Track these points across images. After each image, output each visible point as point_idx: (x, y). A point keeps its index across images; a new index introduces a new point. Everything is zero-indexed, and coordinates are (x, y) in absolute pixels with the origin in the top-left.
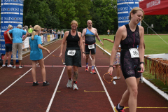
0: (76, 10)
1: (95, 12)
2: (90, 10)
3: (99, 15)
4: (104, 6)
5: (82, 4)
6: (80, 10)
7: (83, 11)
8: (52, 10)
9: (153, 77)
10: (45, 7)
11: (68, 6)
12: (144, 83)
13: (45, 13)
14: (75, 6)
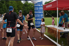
0: (17, 8)
1: (25, 8)
2: (23, 7)
3: (26, 10)
4: (28, 6)
5: (19, 5)
6: (19, 7)
7: (20, 8)
8: (7, 7)
9: (48, 34)
10: (4, 6)
11: (14, 6)
12: (45, 36)
13: (5, 8)
14: (17, 6)
